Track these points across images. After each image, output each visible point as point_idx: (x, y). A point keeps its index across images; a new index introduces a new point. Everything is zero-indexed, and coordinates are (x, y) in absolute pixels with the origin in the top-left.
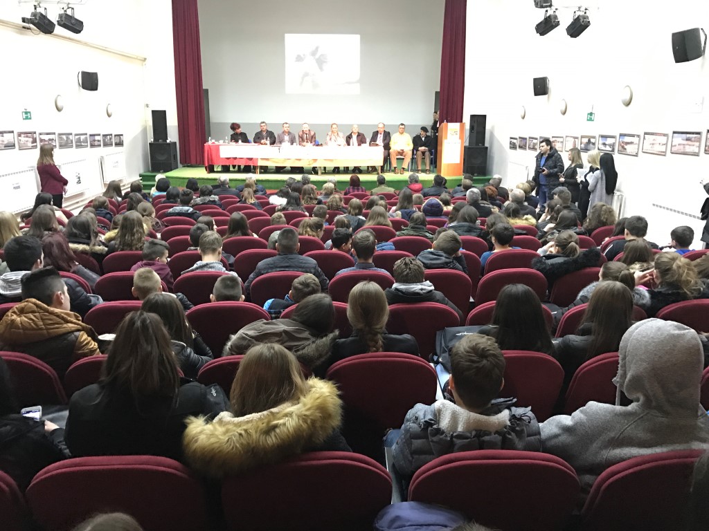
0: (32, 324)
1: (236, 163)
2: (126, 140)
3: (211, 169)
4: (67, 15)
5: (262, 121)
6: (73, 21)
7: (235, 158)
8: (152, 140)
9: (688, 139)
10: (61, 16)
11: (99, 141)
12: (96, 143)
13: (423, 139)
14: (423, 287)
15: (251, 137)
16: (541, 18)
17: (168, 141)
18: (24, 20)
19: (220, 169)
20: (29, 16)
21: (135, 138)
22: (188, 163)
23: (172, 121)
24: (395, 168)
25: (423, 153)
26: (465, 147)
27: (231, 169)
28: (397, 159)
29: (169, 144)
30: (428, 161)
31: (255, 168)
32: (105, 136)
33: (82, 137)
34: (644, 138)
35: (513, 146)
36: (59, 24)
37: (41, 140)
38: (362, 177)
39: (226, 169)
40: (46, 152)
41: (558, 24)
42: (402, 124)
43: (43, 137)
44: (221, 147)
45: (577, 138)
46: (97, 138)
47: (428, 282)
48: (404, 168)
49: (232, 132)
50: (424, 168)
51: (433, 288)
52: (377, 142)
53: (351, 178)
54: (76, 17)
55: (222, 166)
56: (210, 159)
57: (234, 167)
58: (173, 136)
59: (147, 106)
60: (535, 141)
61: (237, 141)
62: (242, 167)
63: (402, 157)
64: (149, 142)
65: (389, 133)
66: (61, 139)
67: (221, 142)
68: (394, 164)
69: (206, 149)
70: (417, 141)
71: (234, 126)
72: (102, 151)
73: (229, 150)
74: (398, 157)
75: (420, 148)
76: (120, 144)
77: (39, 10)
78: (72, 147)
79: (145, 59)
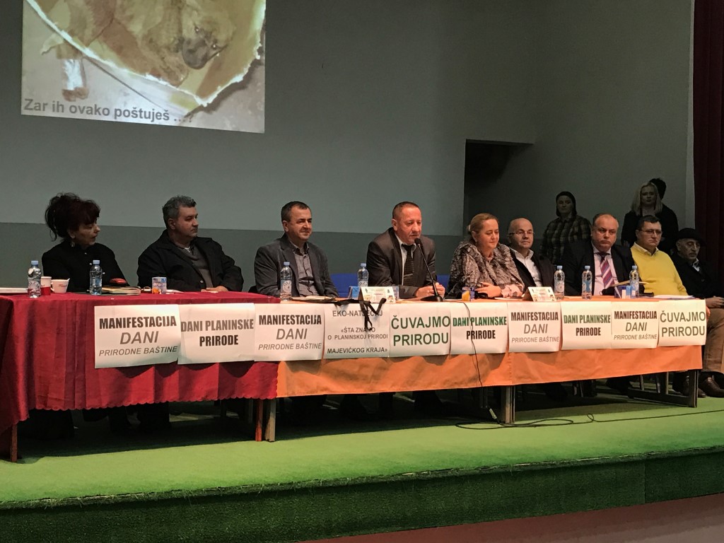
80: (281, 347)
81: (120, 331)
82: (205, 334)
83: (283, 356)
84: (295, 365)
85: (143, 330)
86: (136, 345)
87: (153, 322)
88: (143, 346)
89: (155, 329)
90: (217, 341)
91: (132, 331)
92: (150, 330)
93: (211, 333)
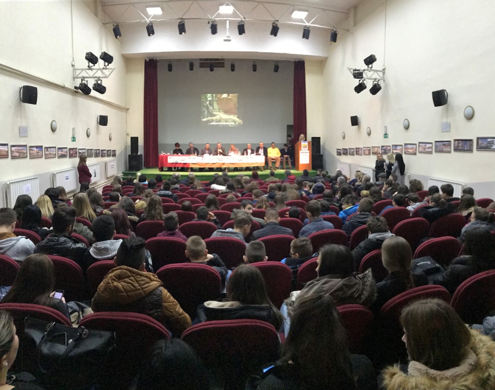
0: (131, 286)
1: (177, 166)
2: (117, 153)
3: (162, 170)
4: (98, 84)
5: (191, 142)
6: (101, 87)
7: (177, 163)
8: (130, 153)
9: (444, 145)
10: (95, 85)
11: (105, 153)
12: (104, 155)
13: (286, 151)
15: (184, 151)
16: (357, 84)
17: (139, 154)
18: (76, 88)
19: (166, 170)
20: (78, 86)
21: (121, 152)
22: (148, 166)
23: (141, 142)
24: (271, 167)
25: (287, 158)
27: (173, 169)
28: (272, 162)
29: (139, 156)
30: (290, 163)
31: (188, 168)
32: (108, 151)
33: (98, 151)
34: (419, 146)
35: (339, 154)
36: (94, 89)
37: (79, 153)
38: (259, 173)
39: (170, 169)
40: (83, 160)
41: (365, 88)
42: (273, 143)
43: (80, 151)
44: (168, 157)
45: (379, 147)
46: (104, 152)
48: (276, 167)
49: (175, 148)
50: (287, 166)
52: (259, 153)
53: (253, 173)
54: (103, 85)
55: (168, 167)
56: (162, 163)
57: (175, 168)
58: (141, 151)
59: (128, 135)
60: (352, 150)
61: (178, 154)
62: (180, 168)
63: (275, 161)
64: (128, 154)
65: (266, 148)
66: (88, 152)
67: (168, 154)
68: (270, 165)
69: (160, 157)
70: (282, 151)
71: (177, 145)
72: (106, 159)
73: (173, 159)
75: (284, 156)
76: (114, 155)
77: (83, 82)
78: (92, 157)
79: (128, 109)
93: (181, 160)
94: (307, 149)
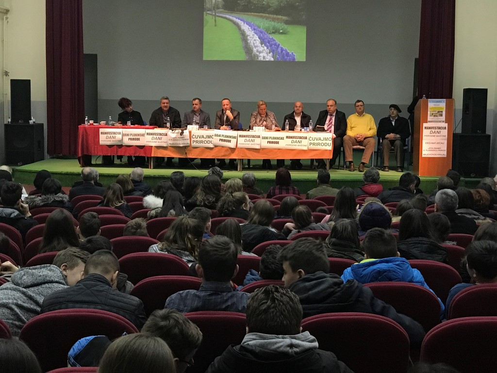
3: (86, 161)
5: (165, 96)
7: (120, 146)
8: (10, 120)
13: (393, 123)
14: (295, 341)
17: (31, 122)
19: (100, 162)
24: (350, 162)
25: (392, 142)
26: (455, 135)
27: (117, 161)
28: (354, 150)
29: (32, 126)
30: (399, 154)
39: (108, 162)
44: (101, 130)
47: (307, 333)
48: (364, 163)
49: (120, 110)
50: (394, 164)
51: (316, 344)
53: (278, 174)
55: (103, 157)
56: (85, 146)
59: (6, 73)
63: (361, 147)
64: (5, 123)
65: (344, 114)
67: (103, 123)
68: (350, 157)
69: (81, 132)
71: (124, 103)
74: (355, 147)
75: (388, 136)
79: (7, 11)
80: (153, 142)
81: (106, 135)
82: (130, 137)
83: (153, 144)
84: (158, 147)
85: (112, 135)
86: (110, 139)
87: (114, 133)
88: (112, 140)
89: (115, 135)
90: (134, 139)
91: (109, 135)
92: (114, 135)
93: (132, 137)
94: (443, 118)
